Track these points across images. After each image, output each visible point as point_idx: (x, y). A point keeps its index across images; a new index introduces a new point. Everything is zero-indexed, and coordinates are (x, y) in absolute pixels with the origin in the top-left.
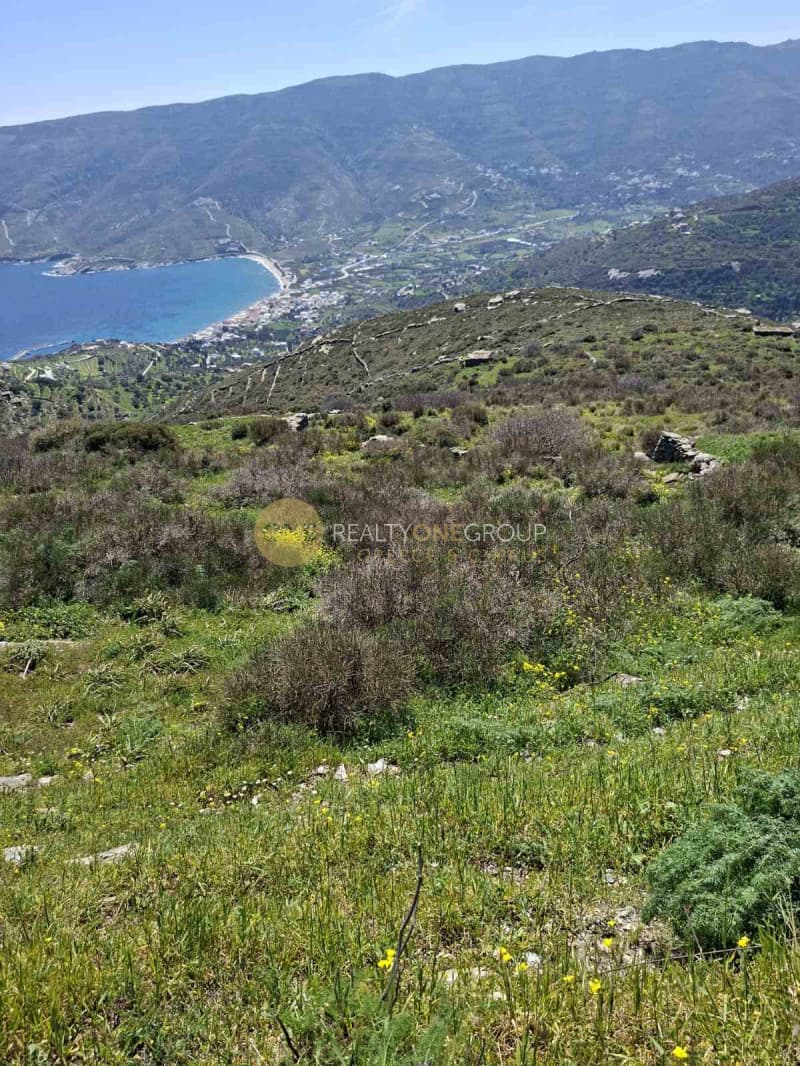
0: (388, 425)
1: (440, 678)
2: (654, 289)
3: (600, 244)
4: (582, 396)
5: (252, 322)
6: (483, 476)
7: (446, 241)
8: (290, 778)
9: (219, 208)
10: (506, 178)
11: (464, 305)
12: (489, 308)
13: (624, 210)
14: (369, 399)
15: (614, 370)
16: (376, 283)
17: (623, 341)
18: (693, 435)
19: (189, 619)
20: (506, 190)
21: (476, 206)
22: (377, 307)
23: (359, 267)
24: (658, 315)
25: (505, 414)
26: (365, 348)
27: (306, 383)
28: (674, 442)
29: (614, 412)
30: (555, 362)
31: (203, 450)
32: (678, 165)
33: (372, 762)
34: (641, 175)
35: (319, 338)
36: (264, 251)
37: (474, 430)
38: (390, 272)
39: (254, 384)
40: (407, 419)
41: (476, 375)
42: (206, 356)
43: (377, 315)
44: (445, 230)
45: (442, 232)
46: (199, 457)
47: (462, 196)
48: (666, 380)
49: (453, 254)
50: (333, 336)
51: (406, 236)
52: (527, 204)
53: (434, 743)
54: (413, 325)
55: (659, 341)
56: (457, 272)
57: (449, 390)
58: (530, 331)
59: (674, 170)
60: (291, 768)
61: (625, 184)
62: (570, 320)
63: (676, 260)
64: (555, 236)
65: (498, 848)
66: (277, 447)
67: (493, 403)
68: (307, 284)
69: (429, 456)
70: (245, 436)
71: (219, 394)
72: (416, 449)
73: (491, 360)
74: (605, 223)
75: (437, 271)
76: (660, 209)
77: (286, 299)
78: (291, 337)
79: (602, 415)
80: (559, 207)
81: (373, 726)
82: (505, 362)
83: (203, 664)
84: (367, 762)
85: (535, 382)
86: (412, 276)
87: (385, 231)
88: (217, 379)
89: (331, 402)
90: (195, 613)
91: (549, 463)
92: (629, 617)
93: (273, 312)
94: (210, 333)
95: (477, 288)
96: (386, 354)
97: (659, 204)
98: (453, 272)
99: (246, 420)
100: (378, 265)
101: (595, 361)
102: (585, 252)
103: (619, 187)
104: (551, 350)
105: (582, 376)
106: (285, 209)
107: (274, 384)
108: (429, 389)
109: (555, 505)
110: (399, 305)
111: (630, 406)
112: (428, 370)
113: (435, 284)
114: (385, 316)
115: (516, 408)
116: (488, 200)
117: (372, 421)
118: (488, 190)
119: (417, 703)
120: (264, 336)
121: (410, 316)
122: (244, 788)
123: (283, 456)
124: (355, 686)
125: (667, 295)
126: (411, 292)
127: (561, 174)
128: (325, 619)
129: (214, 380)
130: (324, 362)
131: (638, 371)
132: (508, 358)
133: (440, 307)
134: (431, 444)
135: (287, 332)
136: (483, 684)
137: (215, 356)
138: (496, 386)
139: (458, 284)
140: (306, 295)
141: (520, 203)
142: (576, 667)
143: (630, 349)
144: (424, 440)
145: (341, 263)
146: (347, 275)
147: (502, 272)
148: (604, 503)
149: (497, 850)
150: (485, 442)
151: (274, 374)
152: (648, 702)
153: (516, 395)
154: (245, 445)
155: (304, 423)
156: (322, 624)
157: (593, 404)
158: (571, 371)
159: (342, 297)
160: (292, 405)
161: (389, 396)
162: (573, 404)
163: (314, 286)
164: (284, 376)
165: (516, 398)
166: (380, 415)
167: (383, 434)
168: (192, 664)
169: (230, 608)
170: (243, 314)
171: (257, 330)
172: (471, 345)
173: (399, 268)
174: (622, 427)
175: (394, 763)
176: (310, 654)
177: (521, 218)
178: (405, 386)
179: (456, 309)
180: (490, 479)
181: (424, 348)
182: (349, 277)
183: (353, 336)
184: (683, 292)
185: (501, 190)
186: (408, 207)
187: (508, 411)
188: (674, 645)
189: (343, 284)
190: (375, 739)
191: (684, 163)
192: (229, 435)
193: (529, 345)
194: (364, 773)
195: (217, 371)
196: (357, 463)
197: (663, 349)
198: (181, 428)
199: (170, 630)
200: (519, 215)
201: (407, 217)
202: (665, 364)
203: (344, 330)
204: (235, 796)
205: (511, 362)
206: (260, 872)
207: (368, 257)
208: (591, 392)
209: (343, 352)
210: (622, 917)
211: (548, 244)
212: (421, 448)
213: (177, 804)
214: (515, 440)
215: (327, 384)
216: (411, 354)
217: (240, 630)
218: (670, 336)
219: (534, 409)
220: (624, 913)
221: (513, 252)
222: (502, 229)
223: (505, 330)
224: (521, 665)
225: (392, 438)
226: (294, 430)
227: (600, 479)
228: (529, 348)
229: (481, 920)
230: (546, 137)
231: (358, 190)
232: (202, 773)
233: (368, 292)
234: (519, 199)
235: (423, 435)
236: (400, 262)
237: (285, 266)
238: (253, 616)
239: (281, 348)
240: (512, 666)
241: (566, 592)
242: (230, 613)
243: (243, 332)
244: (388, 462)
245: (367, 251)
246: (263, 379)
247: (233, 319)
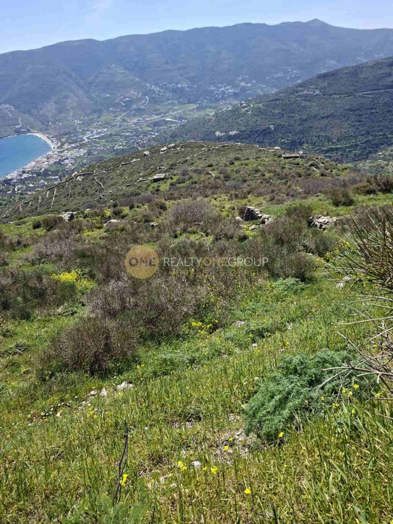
0: (117, 214)
1: (152, 337)
2: (237, 140)
3: (210, 120)
4: (210, 192)
5: (38, 167)
6: (167, 235)
7: (136, 121)
8: (76, 400)
9: (13, 109)
10: (162, 89)
11: (148, 152)
12: (161, 153)
13: (219, 103)
14: (105, 202)
15: (223, 179)
16: (102, 143)
17: (226, 166)
18: (260, 207)
19: (16, 326)
20: (162, 96)
21: (148, 103)
22: (105, 156)
23: (93, 136)
24: (240, 152)
25: (174, 204)
26: (101, 176)
27: (71, 196)
28: (252, 211)
29: (225, 199)
30: (195, 177)
31: (17, 236)
32: (241, 81)
33: (119, 384)
34: (225, 87)
35: (76, 173)
36: (41, 130)
37: (160, 213)
38: (109, 138)
39: (43, 199)
40: (126, 210)
41: (159, 186)
42: (15, 187)
43: (105, 160)
44: (135, 116)
45: (133, 117)
46: (15, 239)
47: (141, 99)
48: (247, 182)
49: (141, 128)
50: (83, 172)
51: (115, 120)
52: (173, 102)
53: (150, 369)
54: (124, 163)
55: (242, 164)
56: (144, 136)
57: (146, 195)
58: (182, 163)
59: (240, 83)
60: (77, 394)
61: (218, 91)
62: (200, 157)
63: (245, 126)
64: (189, 116)
65: (180, 414)
66: (58, 231)
67: (168, 199)
68: (66, 146)
69: (139, 228)
70: (40, 227)
71: (24, 206)
72: (132, 225)
73: (165, 178)
74: (211, 110)
75: (133, 136)
76: (235, 102)
77: (56, 154)
78: (60, 173)
79: (220, 201)
80: (189, 103)
81: (119, 366)
82: (172, 179)
83: (26, 349)
84: (117, 385)
85: (188, 187)
86: (121, 139)
87: (105, 117)
88: (22, 198)
89: (85, 205)
90: (19, 322)
91: (198, 226)
92: (239, 294)
93: (49, 161)
94: (16, 175)
95: (154, 144)
96: (112, 179)
97: (235, 100)
98: (141, 136)
99: (40, 218)
100: (102, 134)
101: (214, 176)
102: (204, 124)
103: (216, 92)
104: (193, 172)
105: (209, 183)
106: (49, 108)
107: (54, 199)
108: (136, 195)
109: (201, 246)
110: (116, 154)
111: (232, 196)
112: (134, 185)
113: (133, 142)
114: (109, 160)
115: (180, 201)
116: (154, 101)
117: (108, 213)
118: (154, 96)
119: (141, 351)
120: (46, 173)
121: (121, 159)
122: (52, 409)
123: (62, 235)
124: (108, 347)
125: (243, 142)
126: (121, 147)
127: (188, 87)
128: (91, 316)
129: (20, 199)
130: (80, 185)
131: (234, 179)
132: (173, 177)
133: (136, 153)
134: (139, 222)
135: (58, 171)
136: (173, 336)
137: (20, 186)
138: (169, 191)
139: (145, 142)
140: (66, 152)
141: (170, 102)
142: (216, 321)
143: (229, 169)
144: (136, 220)
145: (83, 134)
146: (87, 140)
147: (165, 135)
148: (223, 242)
149: (180, 415)
150: (166, 218)
151: (53, 193)
152: (249, 332)
153: (179, 194)
154: (41, 231)
155: (72, 217)
156: (89, 319)
157: (215, 196)
158: (204, 181)
159: (86, 151)
160: (65, 208)
161: (116, 199)
162: (206, 197)
163: (69, 147)
164: (58, 194)
165: (178, 196)
166: (112, 209)
167: (114, 219)
168: (20, 350)
169: (39, 318)
170: (33, 164)
171: (41, 171)
172: (154, 172)
173: (114, 135)
174: (229, 206)
175: (131, 383)
176: (82, 335)
177: (171, 109)
178: (124, 194)
179: (145, 154)
180: (171, 236)
181: (131, 174)
182: (89, 141)
183: (93, 171)
184: (250, 141)
185: (160, 95)
186: (115, 105)
187: (176, 202)
188: (260, 304)
189: (85, 145)
190: (120, 372)
191: (243, 80)
192: (31, 227)
193: (182, 170)
194: (116, 390)
195: (22, 194)
196: (102, 235)
197: (244, 168)
198: (4, 226)
199: (6, 333)
200: (170, 107)
201: (115, 110)
202: (245, 175)
203: (88, 168)
204: (47, 414)
205: (175, 179)
206: (59, 450)
207: (97, 131)
208: (214, 190)
209: (89, 179)
210: (238, 435)
211: (186, 121)
212: (134, 224)
213: (15, 424)
214: (180, 216)
215: (83, 196)
216: (125, 178)
217: (46, 328)
218: (247, 162)
219: (188, 201)
220: (238, 433)
221: (169, 125)
222: (162, 115)
223: (170, 163)
224: (191, 324)
225: (119, 221)
226: (67, 221)
227: (221, 231)
228: (183, 171)
229: (171, 450)
230: (179, 69)
231: (88, 98)
232: (28, 405)
233: (99, 148)
234: (169, 100)
235: (135, 218)
236: (114, 133)
237: (53, 137)
238: (52, 320)
239: (56, 180)
240: (186, 325)
241: (209, 286)
242: (39, 320)
243: (34, 173)
244: (118, 233)
245: (96, 128)
246: (47, 196)
247: (27, 167)
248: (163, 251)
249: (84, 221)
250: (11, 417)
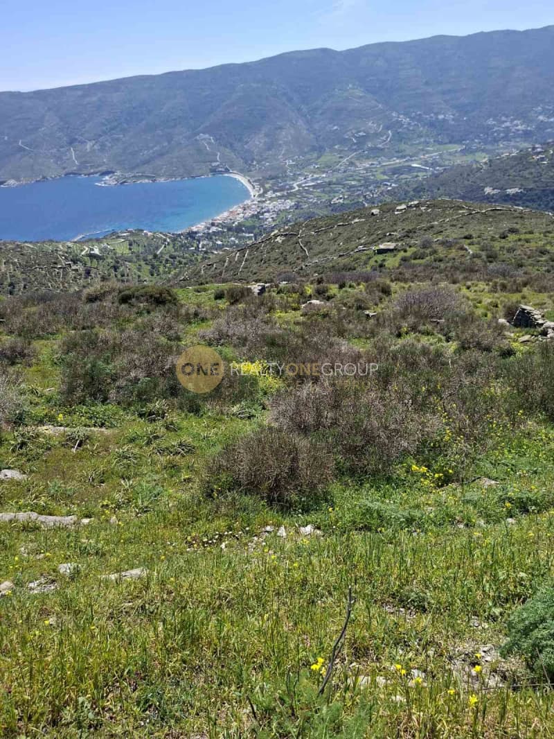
0: (320, 293)
1: (352, 472)
2: (517, 202)
3: (479, 169)
4: (461, 277)
5: (231, 219)
6: (387, 331)
7: (368, 166)
8: (247, 532)
9: (213, 141)
10: (413, 122)
11: (378, 211)
12: (396, 213)
13: (498, 145)
14: (307, 275)
15: (485, 259)
16: (317, 194)
17: (493, 239)
18: (543, 309)
19: (183, 419)
20: (413, 130)
21: (390, 141)
22: (316, 211)
23: (306, 183)
24: (519, 221)
25: (404, 288)
26: (307, 240)
27: (265, 263)
28: (529, 313)
29: (484, 289)
30: (442, 252)
31: (196, 306)
32: (540, 114)
33: (303, 526)
34: (512, 121)
35: (276, 231)
36: (242, 171)
37: (381, 299)
38: (327, 187)
39: (230, 262)
40: (334, 289)
41: (384, 260)
42: (199, 242)
43: (317, 217)
44: (368, 158)
45: (366, 159)
46: (192, 311)
47: (381, 134)
48: (524, 268)
49: (373, 175)
50: (285, 231)
51: (340, 162)
52: (427, 140)
53: (348, 517)
54: (341, 224)
55: (520, 240)
56: (375, 187)
57: (364, 270)
58: (425, 230)
59: (537, 117)
60: (248, 526)
61: (499, 127)
62: (454, 223)
63: (535, 182)
64: (447, 163)
65: (394, 594)
66: (244, 306)
67: (396, 280)
68: (269, 194)
69: (349, 316)
70: (223, 298)
71: (207, 268)
72: (339, 310)
73: (396, 249)
74: (484, 154)
75: (361, 186)
76: (526, 145)
77: (255, 204)
78: (256, 231)
79: (475, 291)
80: (450, 142)
81: (304, 501)
82: (405, 251)
83: (190, 450)
84: (300, 526)
85: (427, 266)
86: (342, 190)
87: (327, 157)
88: (206, 258)
89: (281, 276)
90: (186, 415)
91: (435, 324)
92: (491, 437)
93: (245, 213)
94: (203, 227)
95: (388, 199)
96: (321, 244)
97: (525, 141)
98: (371, 188)
99: (224, 286)
100: (319, 182)
101: (471, 253)
102: (468, 175)
103: (496, 129)
104: (439, 244)
105: (461, 263)
106: (258, 142)
107: (244, 263)
108: (350, 269)
109: (439, 354)
110: (332, 210)
111: (496, 286)
112: (349, 255)
113: (358, 195)
114: (322, 217)
115: (412, 284)
116: (399, 138)
117: (309, 290)
118: (400, 130)
119: (335, 488)
120: (239, 229)
121: (339, 217)
122: (217, 537)
123: (248, 312)
124: (293, 470)
125: (527, 207)
126: (341, 201)
127: (453, 120)
128: (272, 425)
129: (204, 258)
130: (279, 248)
131: (503, 261)
132: (408, 248)
133: (360, 211)
134: (350, 307)
135: (254, 227)
136: (382, 478)
137: (205, 242)
138: (398, 268)
139: (375, 196)
140: (268, 202)
141: (422, 140)
142: (450, 471)
143: (497, 245)
144: (345, 305)
145: (294, 180)
146: (297, 188)
147: (406, 188)
148: (475, 355)
149: (393, 596)
150: (390, 307)
151: (244, 256)
152: (504, 499)
153: (412, 274)
154: (223, 304)
155: (262, 290)
156: (271, 428)
157: (469, 283)
158: (454, 259)
159: (293, 203)
160: (255, 277)
161: (322, 273)
162: (454, 282)
163: (274, 195)
164: (250, 258)
165: (412, 277)
166: (315, 286)
167: (317, 299)
168: (183, 450)
169: (210, 414)
170: (226, 214)
171: (234, 225)
172: (382, 239)
173: (334, 184)
174: (489, 301)
175: (319, 528)
176: (263, 448)
177: (423, 150)
178: (333, 267)
179: (373, 214)
180: (391, 333)
181: (348, 240)
182: (299, 190)
183: (299, 231)
184: (540, 205)
185: (409, 130)
186: (343, 141)
187: (407, 286)
188: (523, 460)
189: (294, 194)
190: (306, 510)
191: (543, 112)
192: (212, 296)
193: (424, 240)
194: (298, 533)
195: (206, 252)
196: (297, 319)
197: (522, 246)
198: (181, 290)
199: (170, 426)
200: (421, 148)
201: (341, 149)
202: (523, 256)
203: (293, 226)
204: (210, 542)
205: (410, 252)
206: (228, 595)
207: (312, 176)
208: (468, 274)
209: (292, 242)
210: (484, 652)
211: (441, 169)
212: (343, 310)
213: (171, 544)
214: (411, 307)
215: (279, 264)
216: (339, 244)
217: (215, 429)
218: (528, 236)
219: (425, 285)
220: (485, 649)
221: (415, 174)
222: (408, 158)
223: (406, 229)
224: (411, 467)
225: (323, 303)
226: (256, 294)
227: (472, 337)
228: (424, 242)
229: (382, 643)
230: (444, 93)
231: (308, 130)
232: (189, 524)
233: (311, 200)
234: (422, 136)
235: (345, 301)
236: (334, 180)
237: (255, 181)
238: (224, 420)
239: (250, 238)
240: (403, 467)
241: (445, 417)
242: (209, 417)
243: (225, 226)
244: (320, 319)
245: (312, 172)
246: (236, 259)
247: (218, 218)
248: (380, 353)
249: (278, 298)
250: (167, 533)
